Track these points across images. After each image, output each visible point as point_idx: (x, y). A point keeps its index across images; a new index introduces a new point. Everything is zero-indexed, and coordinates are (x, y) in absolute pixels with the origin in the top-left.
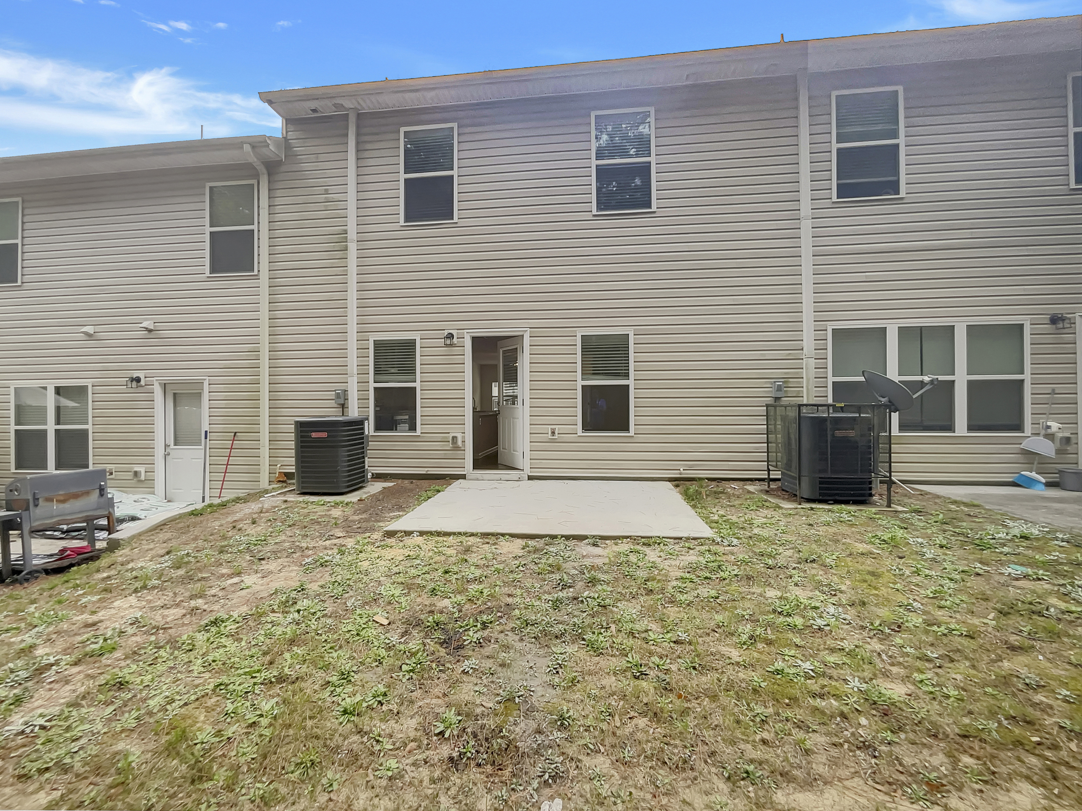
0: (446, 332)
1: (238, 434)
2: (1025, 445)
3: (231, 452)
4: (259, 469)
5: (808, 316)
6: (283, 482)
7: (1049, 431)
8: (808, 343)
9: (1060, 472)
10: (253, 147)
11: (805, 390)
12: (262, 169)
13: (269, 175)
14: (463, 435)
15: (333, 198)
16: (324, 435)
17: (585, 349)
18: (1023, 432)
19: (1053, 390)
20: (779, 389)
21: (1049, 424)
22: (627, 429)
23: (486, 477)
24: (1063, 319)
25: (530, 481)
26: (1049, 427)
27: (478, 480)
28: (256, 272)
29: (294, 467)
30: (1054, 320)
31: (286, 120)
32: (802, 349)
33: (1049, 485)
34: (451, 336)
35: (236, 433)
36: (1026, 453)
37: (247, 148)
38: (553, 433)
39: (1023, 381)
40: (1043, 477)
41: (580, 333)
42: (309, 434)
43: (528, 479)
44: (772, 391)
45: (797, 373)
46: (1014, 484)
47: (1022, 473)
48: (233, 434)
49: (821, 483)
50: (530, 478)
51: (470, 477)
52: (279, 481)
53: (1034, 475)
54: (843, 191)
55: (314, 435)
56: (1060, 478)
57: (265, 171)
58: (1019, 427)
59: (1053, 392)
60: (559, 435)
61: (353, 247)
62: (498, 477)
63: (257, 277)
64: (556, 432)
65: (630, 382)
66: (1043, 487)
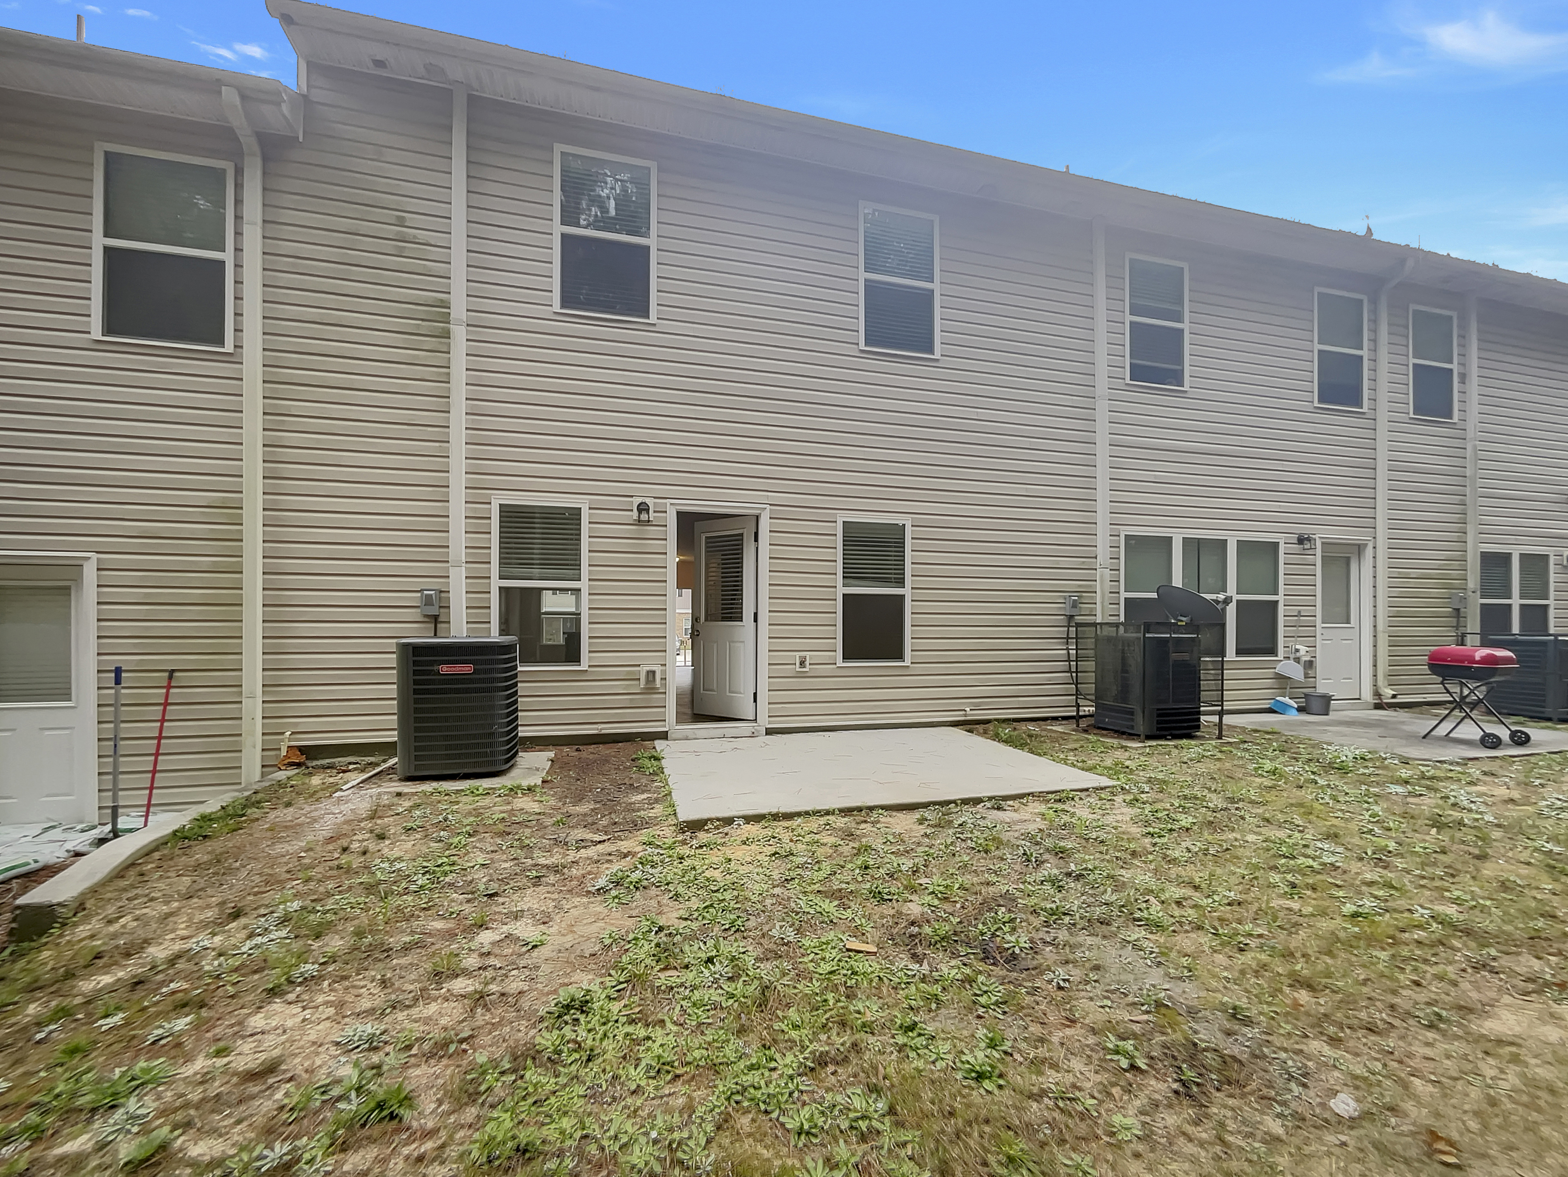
0: (637, 501)
1: (177, 674)
2: (1281, 668)
3: (164, 711)
4: (239, 743)
5: (1103, 518)
6: (299, 765)
7: (1298, 654)
8: (1103, 552)
9: (1306, 696)
10: (243, 97)
11: (1099, 606)
12: (249, 142)
13: (265, 159)
14: (664, 668)
15: (415, 237)
16: (468, 669)
17: (847, 541)
18: (1277, 656)
19: (1299, 612)
20: (1075, 605)
21: (1298, 647)
22: (900, 656)
23: (700, 734)
24: (1309, 539)
25: (768, 737)
26: (1297, 650)
27: (687, 739)
28: (229, 347)
29: (396, 733)
30: (1301, 540)
31: (309, 64)
32: (1096, 558)
33: (1300, 710)
34: (643, 508)
35: (173, 671)
36: (1280, 677)
37: (229, 95)
38: (802, 664)
39: (1277, 602)
40: (1296, 702)
41: (842, 518)
42: (435, 668)
43: (767, 734)
44: (1065, 608)
45: (1090, 586)
46: (1271, 711)
47: (1278, 698)
48: (166, 674)
49: (1159, 715)
50: (769, 732)
51: (674, 736)
52: (292, 764)
53: (1287, 700)
54: (1137, 373)
55: (444, 669)
56: (1306, 702)
57: (256, 148)
58: (1273, 651)
59: (1299, 615)
60: (811, 667)
61: (459, 333)
62: (720, 733)
63: (234, 358)
64: (807, 663)
65: (906, 591)
66: (1295, 712)
